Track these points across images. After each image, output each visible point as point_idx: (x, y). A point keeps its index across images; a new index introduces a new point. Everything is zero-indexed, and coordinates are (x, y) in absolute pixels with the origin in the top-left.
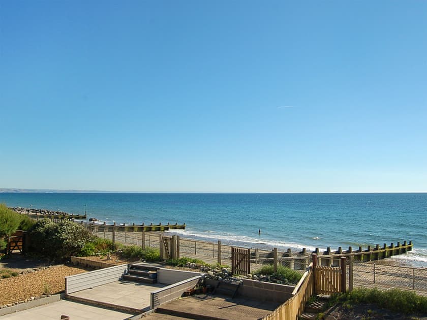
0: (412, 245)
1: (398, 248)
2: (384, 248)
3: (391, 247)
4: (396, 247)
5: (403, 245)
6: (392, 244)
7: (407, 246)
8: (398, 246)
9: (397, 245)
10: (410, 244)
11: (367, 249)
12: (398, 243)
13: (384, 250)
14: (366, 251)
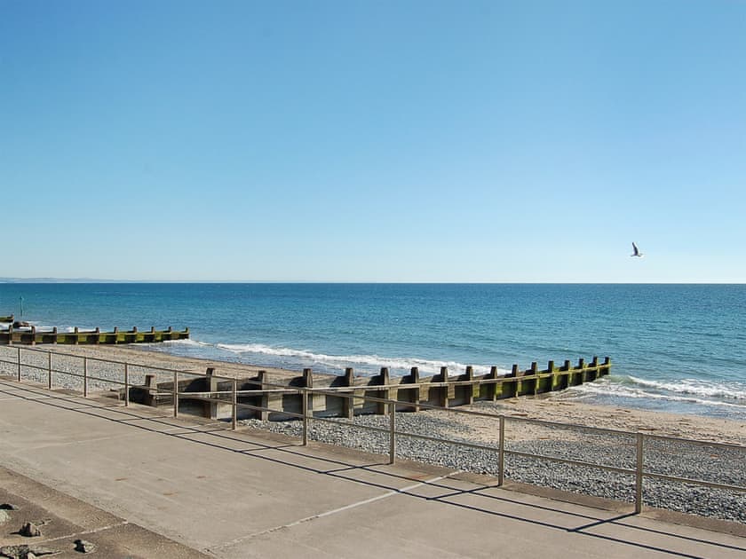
0: (609, 365)
1: (580, 371)
2: (549, 371)
3: (565, 368)
4: (576, 368)
5: (590, 366)
6: (567, 362)
7: (598, 368)
8: (580, 367)
9: (577, 365)
10: (607, 362)
11: (510, 372)
12: (581, 361)
13: (548, 375)
14: (507, 376)
